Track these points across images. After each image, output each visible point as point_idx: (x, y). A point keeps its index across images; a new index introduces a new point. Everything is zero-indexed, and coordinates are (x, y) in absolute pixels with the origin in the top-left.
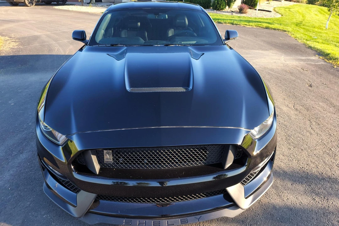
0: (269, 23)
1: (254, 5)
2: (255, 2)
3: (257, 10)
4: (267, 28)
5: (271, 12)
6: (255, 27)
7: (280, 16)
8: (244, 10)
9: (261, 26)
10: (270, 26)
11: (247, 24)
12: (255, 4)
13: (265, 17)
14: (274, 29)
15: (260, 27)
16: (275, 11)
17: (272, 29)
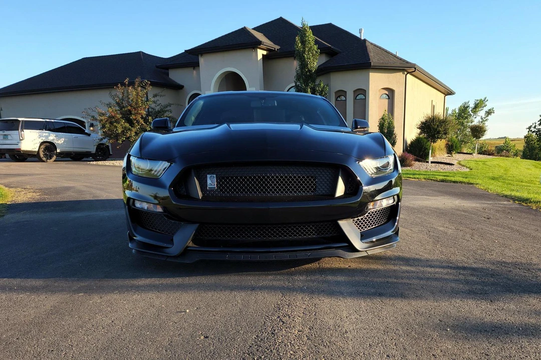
0: (447, 176)
1: (425, 156)
2: (425, 150)
3: (430, 162)
4: (442, 181)
5: (454, 165)
6: (423, 180)
7: (468, 170)
8: (408, 162)
9: (434, 178)
10: (448, 178)
11: (411, 176)
12: (426, 153)
13: (442, 171)
14: (454, 182)
15: (431, 180)
16: (460, 164)
17: (451, 181)
